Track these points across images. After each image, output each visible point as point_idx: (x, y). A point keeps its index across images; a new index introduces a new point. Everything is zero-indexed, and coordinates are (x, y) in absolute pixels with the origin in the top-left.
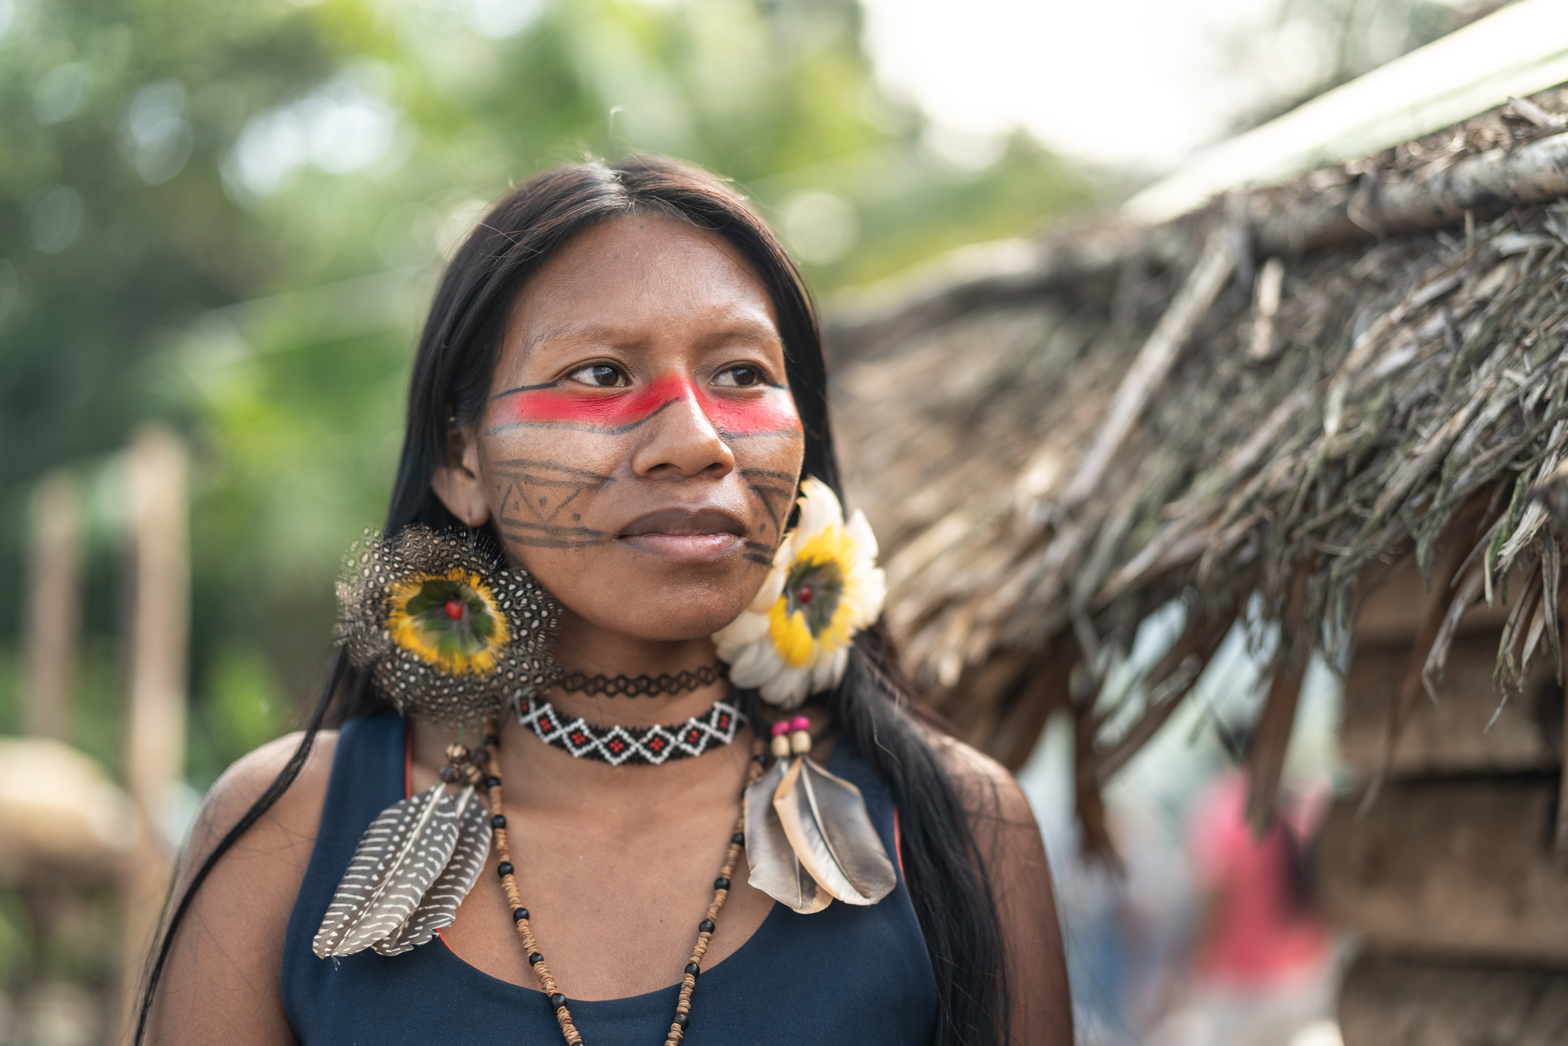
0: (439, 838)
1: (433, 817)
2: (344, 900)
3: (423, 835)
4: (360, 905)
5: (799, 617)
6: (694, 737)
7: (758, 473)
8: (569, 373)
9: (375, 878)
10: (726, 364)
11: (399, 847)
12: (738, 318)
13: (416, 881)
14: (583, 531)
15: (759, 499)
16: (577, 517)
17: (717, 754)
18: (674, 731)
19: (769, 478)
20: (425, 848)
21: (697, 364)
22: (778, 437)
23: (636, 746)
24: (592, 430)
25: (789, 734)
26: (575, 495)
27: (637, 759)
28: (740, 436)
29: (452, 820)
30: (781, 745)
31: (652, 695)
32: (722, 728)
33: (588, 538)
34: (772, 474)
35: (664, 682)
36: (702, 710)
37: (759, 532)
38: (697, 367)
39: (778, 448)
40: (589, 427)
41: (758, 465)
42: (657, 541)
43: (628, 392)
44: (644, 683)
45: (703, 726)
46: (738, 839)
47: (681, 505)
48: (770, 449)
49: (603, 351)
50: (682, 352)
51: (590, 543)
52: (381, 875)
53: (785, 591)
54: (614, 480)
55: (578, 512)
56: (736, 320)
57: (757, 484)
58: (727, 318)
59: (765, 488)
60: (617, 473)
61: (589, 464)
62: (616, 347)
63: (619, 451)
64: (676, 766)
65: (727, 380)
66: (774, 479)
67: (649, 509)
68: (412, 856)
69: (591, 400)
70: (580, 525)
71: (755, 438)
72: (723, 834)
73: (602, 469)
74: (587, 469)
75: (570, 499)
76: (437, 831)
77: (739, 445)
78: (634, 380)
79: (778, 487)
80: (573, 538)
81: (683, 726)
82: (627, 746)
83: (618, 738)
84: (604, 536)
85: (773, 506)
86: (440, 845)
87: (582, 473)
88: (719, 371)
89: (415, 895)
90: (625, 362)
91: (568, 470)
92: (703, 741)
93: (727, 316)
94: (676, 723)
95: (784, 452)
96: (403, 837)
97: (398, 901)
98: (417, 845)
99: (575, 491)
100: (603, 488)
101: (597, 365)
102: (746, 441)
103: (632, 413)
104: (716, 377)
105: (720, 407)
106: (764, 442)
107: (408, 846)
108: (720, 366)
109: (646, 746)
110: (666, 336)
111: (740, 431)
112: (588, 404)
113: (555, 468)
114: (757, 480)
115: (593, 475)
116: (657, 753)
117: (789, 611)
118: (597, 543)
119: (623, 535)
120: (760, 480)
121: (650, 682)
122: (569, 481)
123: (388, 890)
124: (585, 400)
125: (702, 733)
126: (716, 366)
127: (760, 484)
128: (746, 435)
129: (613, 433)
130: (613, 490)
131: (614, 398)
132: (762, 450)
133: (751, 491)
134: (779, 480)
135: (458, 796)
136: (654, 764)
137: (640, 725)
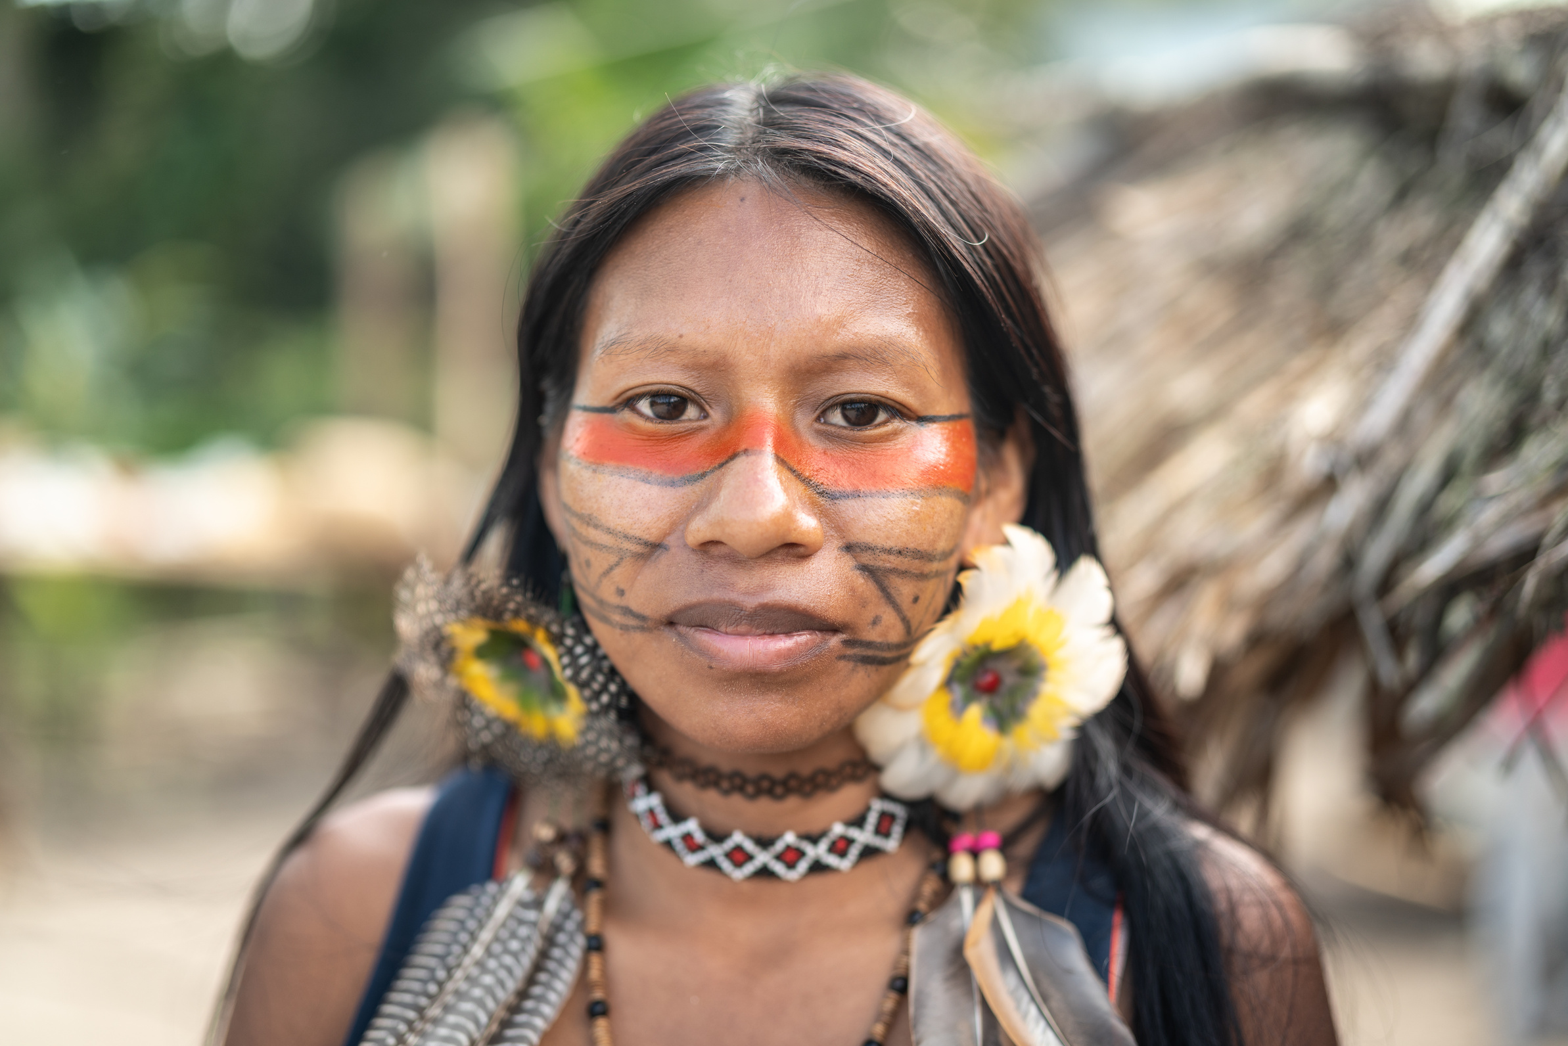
0: (514, 945)
1: (511, 916)
2: (391, 1016)
3: (496, 939)
4: (410, 1024)
5: (975, 712)
6: (841, 847)
7: (868, 548)
8: (628, 401)
9: (432, 988)
10: (838, 396)
11: (466, 950)
12: (856, 334)
13: (480, 1003)
14: (627, 611)
15: (870, 583)
16: (621, 592)
17: (873, 866)
18: (814, 840)
19: (884, 556)
20: (496, 957)
21: (799, 393)
22: (904, 500)
23: (763, 858)
24: (645, 480)
25: (975, 853)
26: (617, 564)
27: (764, 873)
28: (846, 496)
29: (534, 924)
30: (962, 867)
31: (779, 798)
32: (882, 830)
33: (632, 622)
34: (889, 551)
35: (793, 783)
36: (853, 810)
37: (870, 626)
38: (798, 397)
39: (901, 515)
40: (643, 474)
41: (867, 538)
42: (705, 638)
43: (702, 428)
44: (765, 784)
45: (854, 833)
46: (900, 985)
47: (733, 596)
48: (889, 516)
49: (670, 376)
50: (772, 379)
51: (635, 628)
52: (441, 984)
53: (948, 683)
54: (666, 548)
55: (622, 586)
56: (852, 336)
57: (866, 562)
58: (838, 334)
59: (878, 569)
60: (671, 541)
61: (635, 527)
62: (686, 367)
63: (677, 510)
64: (818, 881)
65: (837, 417)
66: (892, 558)
67: (694, 598)
68: (480, 964)
69: (652, 438)
70: (623, 602)
71: (869, 500)
72: (880, 975)
73: (652, 536)
74: (632, 532)
75: (611, 568)
76: (514, 935)
77: (844, 509)
78: (711, 412)
79: (899, 568)
80: (617, 617)
81: (823, 834)
82: (749, 858)
83: (739, 848)
84: (649, 622)
85: (892, 592)
86: (515, 955)
87: (626, 537)
88: (827, 404)
89: (476, 1022)
90: (698, 389)
91: (609, 531)
92: (854, 852)
93: (839, 331)
94: (814, 828)
95: (910, 520)
96: (473, 937)
97: (457, 1027)
98: (488, 952)
99: (617, 559)
100: (653, 558)
101: (656, 396)
102: (855, 504)
103: (701, 459)
104: (824, 412)
105: (825, 453)
106: (881, 507)
107: (477, 951)
108: (830, 398)
109: (779, 857)
110: (749, 358)
111: (849, 489)
112: (647, 443)
113: (596, 526)
114: (866, 558)
115: (639, 541)
116: (791, 866)
117: (958, 710)
118: (642, 629)
119: (671, 623)
120: (871, 558)
121: (774, 782)
122: (610, 546)
123: (447, 1009)
124: (645, 437)
125: (850, 842)
126: (824, 398)
127: (871, 563)
128: (856, 495)
129: (672, 484)
130: (663, 561)
131: (682, 436)
132: (877, 519)
133: (858, 572)
134: (901, 558)
135: (547, 889)
136: (787, 882)
137: (767, 832)
